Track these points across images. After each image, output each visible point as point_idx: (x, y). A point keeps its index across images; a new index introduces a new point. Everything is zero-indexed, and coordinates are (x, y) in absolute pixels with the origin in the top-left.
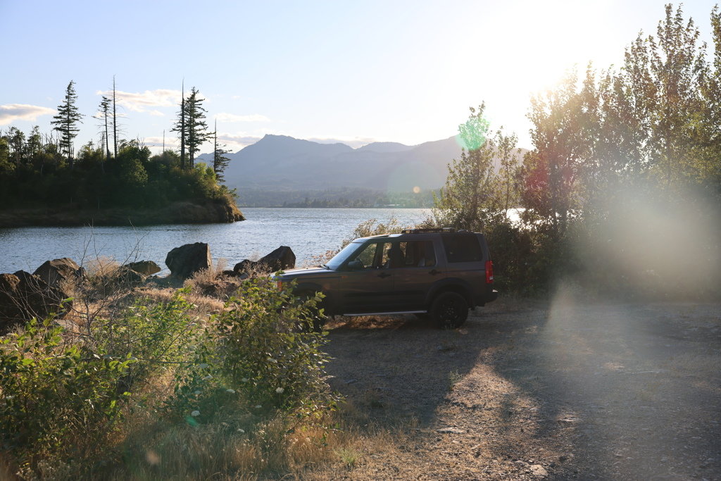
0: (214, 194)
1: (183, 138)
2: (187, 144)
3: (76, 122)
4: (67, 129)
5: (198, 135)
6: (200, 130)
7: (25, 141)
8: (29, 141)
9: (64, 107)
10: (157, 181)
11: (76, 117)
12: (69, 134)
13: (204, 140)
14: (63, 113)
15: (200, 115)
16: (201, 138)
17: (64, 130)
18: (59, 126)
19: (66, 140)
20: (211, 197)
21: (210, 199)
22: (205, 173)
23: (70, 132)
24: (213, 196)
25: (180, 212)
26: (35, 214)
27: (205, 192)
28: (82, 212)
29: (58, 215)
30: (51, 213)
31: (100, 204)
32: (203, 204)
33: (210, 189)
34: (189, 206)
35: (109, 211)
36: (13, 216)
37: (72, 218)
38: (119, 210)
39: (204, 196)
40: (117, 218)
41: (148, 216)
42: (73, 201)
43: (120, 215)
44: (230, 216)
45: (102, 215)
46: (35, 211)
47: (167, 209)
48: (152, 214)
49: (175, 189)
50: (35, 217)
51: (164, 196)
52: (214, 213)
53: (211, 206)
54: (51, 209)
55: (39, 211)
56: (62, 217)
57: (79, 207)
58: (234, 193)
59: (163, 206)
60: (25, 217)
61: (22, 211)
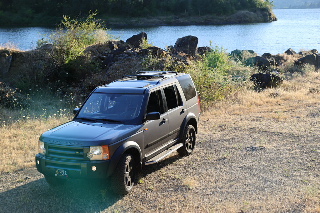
0: (261, 5)
20: (259, 7)
24: (261, 7)
25: (242, 17)
26: (169, 19)
27: (256, 4)
28: (192, 18)
29: (179, 19)
30: (176, 18)
31: (200, 13)
32: (255, 12)
33: (259, 2)
34: (247, 13)
35: (204, 17)
36: (159, 20)
37: (186, 21)
38: (210, 16)
39: (255, 7)
40: (209, 20)
41: (225, 19)
42: (186, 11)
43: (210, 19)
44: (270, 18)
45: (201, 19)
46: (169, 17)
47: (235, 15)
48: (227, 18)
49: (239, 3)
50: (169, 20)
51: (233, 7)
52: (261, 17)
53: (259, 13)
54: (176, 16)
55: (170, 17)
56: (181, 20)
57: (190, 15)
58: (272, 4)
59: (233, 13)
60: (164, 20)
61: (162, 17)
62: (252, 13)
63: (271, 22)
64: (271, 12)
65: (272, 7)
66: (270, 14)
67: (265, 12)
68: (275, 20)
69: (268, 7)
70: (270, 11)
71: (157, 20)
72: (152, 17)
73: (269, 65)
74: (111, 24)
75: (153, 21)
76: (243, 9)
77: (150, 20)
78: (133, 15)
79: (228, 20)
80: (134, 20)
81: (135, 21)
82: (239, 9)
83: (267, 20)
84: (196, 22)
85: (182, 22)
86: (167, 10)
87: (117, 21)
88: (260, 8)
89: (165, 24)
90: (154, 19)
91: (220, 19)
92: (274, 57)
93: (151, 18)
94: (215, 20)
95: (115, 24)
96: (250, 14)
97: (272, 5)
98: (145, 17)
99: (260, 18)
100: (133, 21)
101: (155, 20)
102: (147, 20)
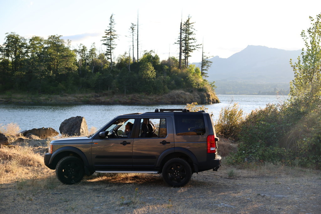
0: (199, 85)
1: (181, 49)
2: (184, 52)
3: (115, 40)
4: (110, 44)
5: (190, 46)
6: (191, 43)
7: (87, 52)
8: (89, 52)
9: (109, 30)
10: (162, 77)
11: (115, 37)
12: (111, 47)
13: (194, 49)
14: (108, 34)
15: (192, 33)
16: (192, 48)
17: (108, 45)
18: (105, 42)
19: (109, 51)
21: (195, 88)
22: (194, 71)
23: (112, 46)
25: (176, 97)
26: (87, 97)
27: (192, 84)
28: (115, 96)
29: (100, 98)
30: (96, 96)
31: (126, 91)
32: (191, 92)
33: (196, 82)
34: (181, 93)
35: (131, 96)
36: (75, 98)
37: (109, 100)
38: (137, 95)
39: (192, 87)
40: (136, 100)
41: (155, 99)
42: (110, 89)
43: (138, 98)
44: (209, 100)
45: (127, 98)
46: (88, 95)
47: (167, 95)
48: (158, 98)
49: (173, 82)
50: (87, 99)
51: (166, 86)
52: (198, 98)
53: (196, 93)
54: (97, 94)
55: (90, 95)
56: (103, 99)
57: (113, 93)
59: (165, 93)
60: (82, 99)
61: (80, 95)
62: (188, 93)
63: (211, 104)
64: (209, 93)
65: (214, 88)
66: (209, 96)
67: (203, 93)
68: (217, 102)
69: (205, 88)
71: (73, 98)
74: (14, 102)
76: (178, 89)
77: (63, 98)
78: (44, 91)
79: (159, 101)
80: (43, 98)
81: (44, 98)
82: (172, 88)
83: (205, 101)
84: (119, 101)
85: (103, 101)
86: (87, 86)
87: (21, 98)
88: (197, 88)
89: (81, 103)
90: (69, 97)
91: (149, 99)
93: (66, 96)
94: (143, 100)
95: (18, 101)
97: (214, 86)
98: (58, 94)
99: (196, 99)
100: (41, 98)
102: (60, 97)
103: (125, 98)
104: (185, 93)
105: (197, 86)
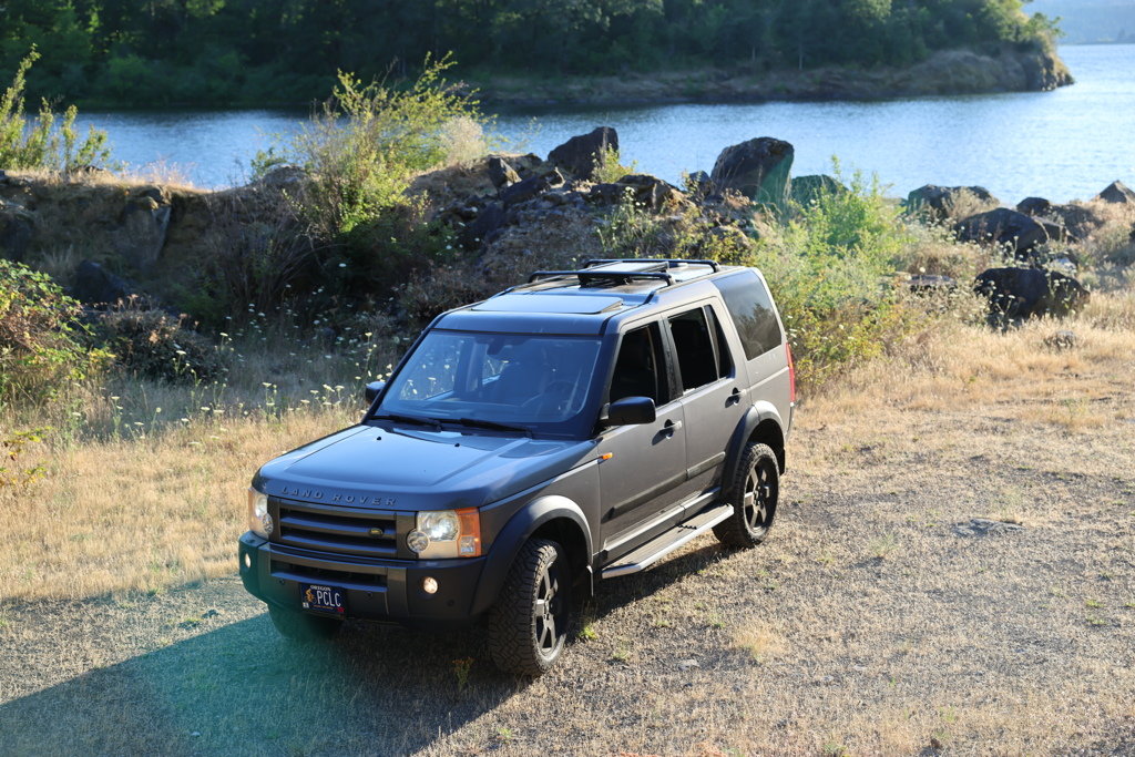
0: (1018, 32)
20: (1011, 38)
21: (1007, 41)
24: (1016, 37)
25: (950, 71)
26: (695, 81)
27: (999, 28)
28: (774, 76)
29: (732, 82)
30: (720, 78)
31: (804, 59)
32: (995, 54)
33: (1009, 22)
34: (966, 59)
35: (819, 73)
36: (661, 85)
37: (756, 87)
38: (838, 70)
39: (997, 37)
40: (834, 85)
41: (889, 82)
42: (756, 55)
43: (838, 79)
44: (1049, 76)
45: (808, 81)
46: (696, 75)
47: (925, 66)
48: (897, 76)
49: (940, 26)
50: (695, 85)
51: (920, 40)
52: (1016, 71)
53: (1010, 57)
54: (720, 72)
55: (702, 74)
56: (739, 85)
57: (768, 66)
58: (1055, 26)
59: (918, 60)
60: (681, 86)
61: (674, 76)
62: (985, 59)
63: (1053, 88)
64: (1051, 55)
65: (1057, 37)
66: (1049, 64)
67: (1032, 57)
68: (1068, 81)
69: (1041, 37)
70: (1048, 51)
71: (656, 86)
72: (638, 75)
73: (1043, 240)
74: (501, 101)
75: (643, 88)
76: (955, 47)
77: (631, 86)
78: (576, 68)
79: (900, 84)
80: (576, 86)
81: (579, 87)
82: (937, 45)
83: (1039, 82)
84: (789, 92)
85: (740, 90)
86: (690, 49)
87: (519, 90)
88: (1014, 40)
89: (685, 99)
90: (645, 83)
91: (874, 81)
92: (1060, 210)
93: (634, 79)
94: (855, 83)
95: (512, 97)
96: (976, 61)
97: (1057, 30)
98: (614, 74)
99: (1012, 74)
100: (572, 87)
101: (648, 84)
102: (621, 84)
103: (805, 80)
104: (977, 57)
105: (1014, 34)
